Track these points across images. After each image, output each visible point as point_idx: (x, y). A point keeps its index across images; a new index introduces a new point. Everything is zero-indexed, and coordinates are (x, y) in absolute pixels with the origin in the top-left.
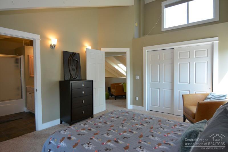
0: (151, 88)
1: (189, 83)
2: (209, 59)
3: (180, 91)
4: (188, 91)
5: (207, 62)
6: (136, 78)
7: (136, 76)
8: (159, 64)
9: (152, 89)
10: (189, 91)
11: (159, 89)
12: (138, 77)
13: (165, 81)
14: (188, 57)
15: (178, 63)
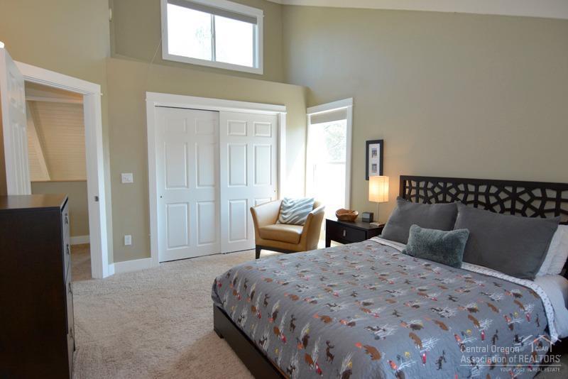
0: (168, 204)
1: (247, 185)
2: (273, 141)
3: (232, 202)
4: (244, 199)
5: (271, 146)
6: (123, 182)
7: (123, 174)
8: (187, 144)
9: (170, 206)
10: (247, 200)
11: (188, 203)
12: (128, 178)
13: (201, 184)
14: (245, 133)
15: (228, 145)
